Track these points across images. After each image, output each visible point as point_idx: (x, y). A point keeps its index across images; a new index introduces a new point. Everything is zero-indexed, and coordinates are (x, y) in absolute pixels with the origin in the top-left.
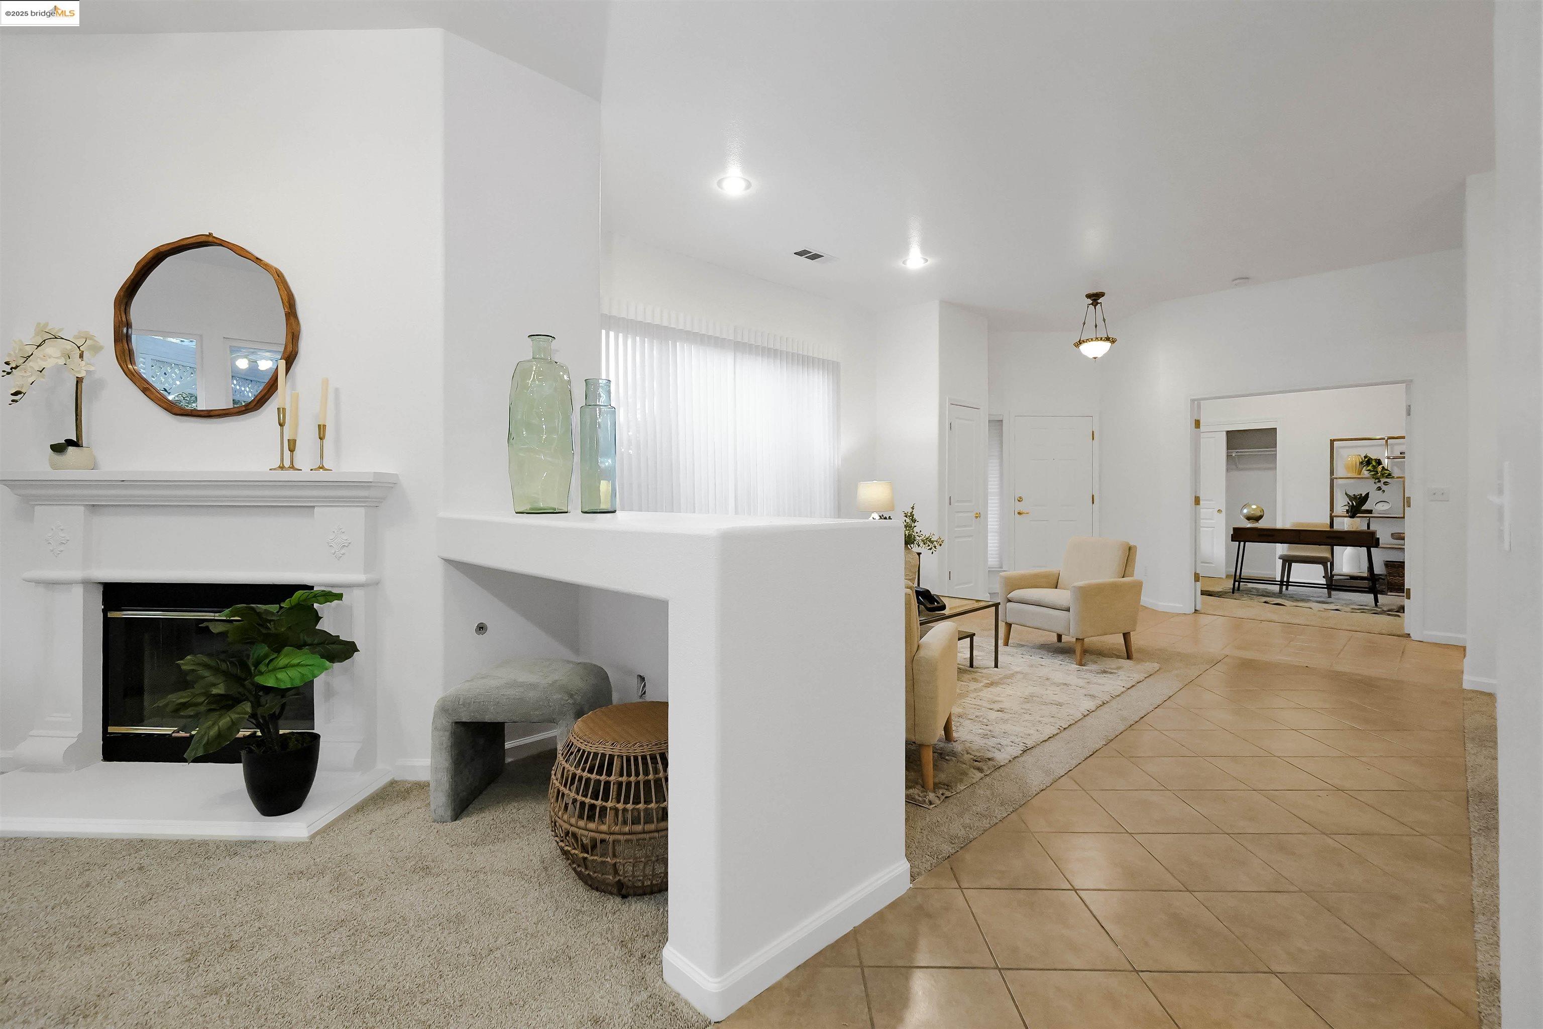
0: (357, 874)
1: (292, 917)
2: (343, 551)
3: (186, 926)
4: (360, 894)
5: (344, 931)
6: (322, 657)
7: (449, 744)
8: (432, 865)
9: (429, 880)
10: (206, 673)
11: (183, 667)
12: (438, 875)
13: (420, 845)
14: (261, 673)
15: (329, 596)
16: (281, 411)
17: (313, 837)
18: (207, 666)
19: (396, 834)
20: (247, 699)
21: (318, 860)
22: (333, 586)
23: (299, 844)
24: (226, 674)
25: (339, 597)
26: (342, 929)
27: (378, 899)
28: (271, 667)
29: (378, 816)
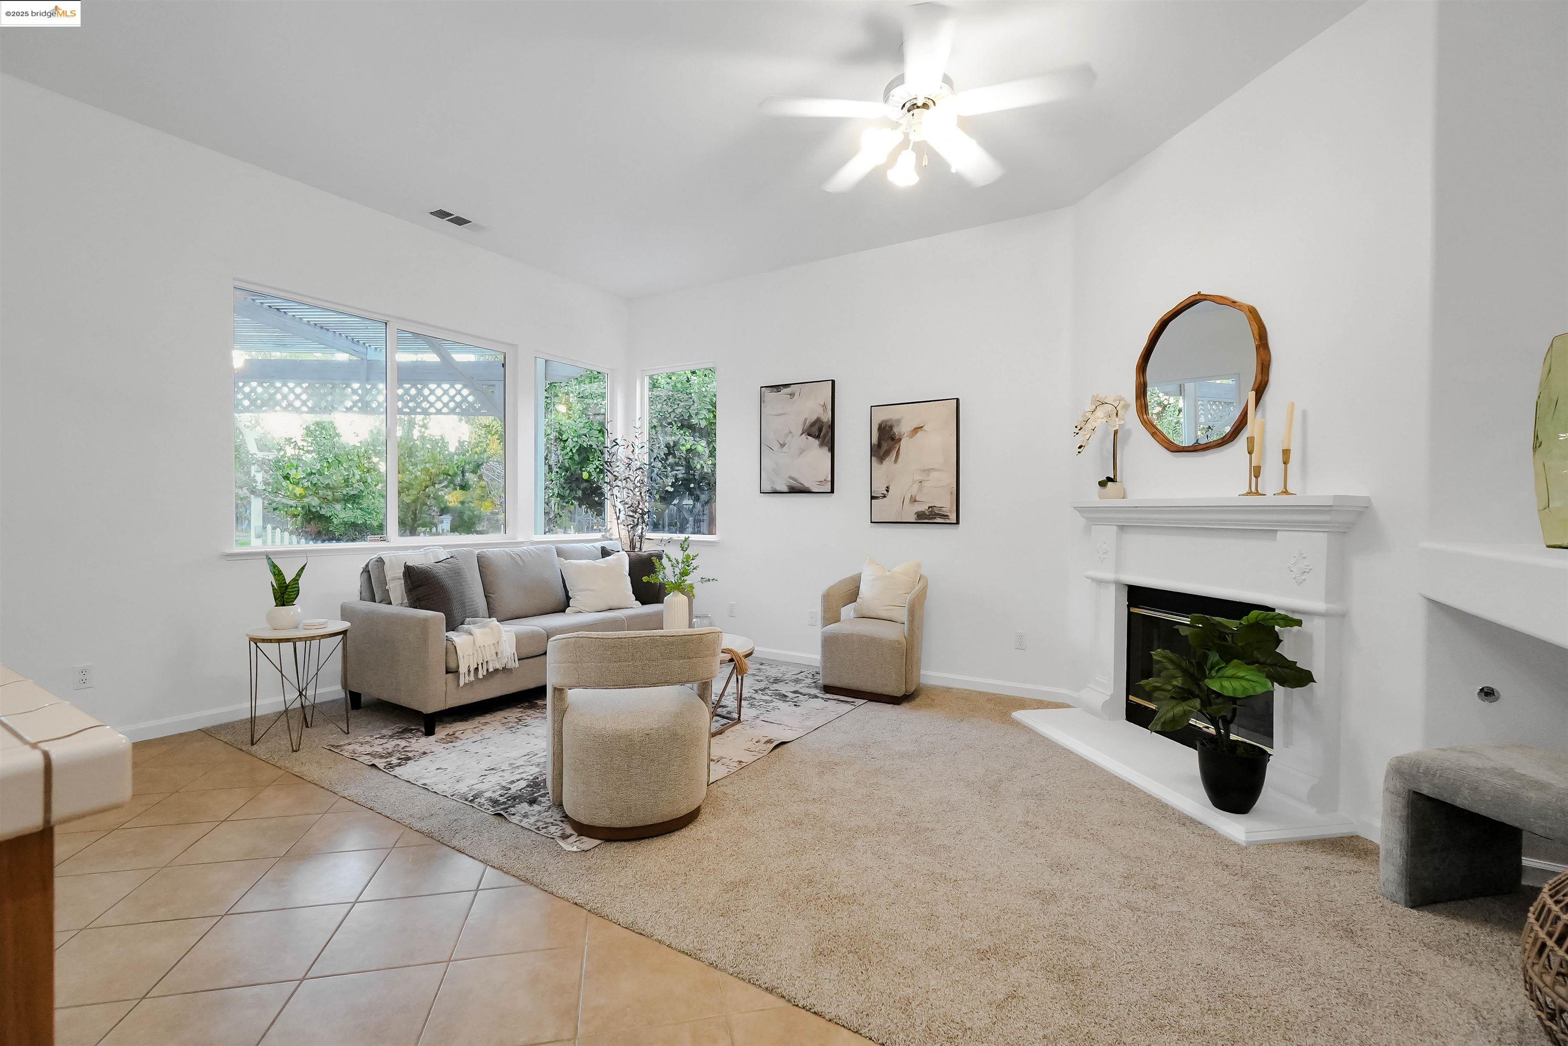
0: (1275, 896)
1: (1205, 894)
2: (1303, 578)
3: (1133, 855)
4: (1270, 913)
5: (1241, 932)
6: (1267, 677)
7: (1405, 814)
8: (1360, 933)
9: (1349, 945)
10: (1169, 666)
11: (1154, 657)
12: (1360, 946)
13: (1354, 908)
14: (1212, 678)
15: (1290, 622)
16: (1251, 441)
17: (1250, 844)
18: (1171, 661)
19: (1332, 884)
20: (1198, 696)
21: (1246, 865)
22: (1294, 612)
23: (1235, 844)
24: (1185, 672)
25: (1299, 623)
26: (1240, 929)
27: (1285, 927)
28: (1220, 674)
29: (1322, 859)
